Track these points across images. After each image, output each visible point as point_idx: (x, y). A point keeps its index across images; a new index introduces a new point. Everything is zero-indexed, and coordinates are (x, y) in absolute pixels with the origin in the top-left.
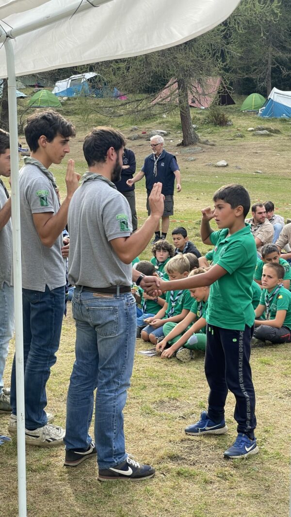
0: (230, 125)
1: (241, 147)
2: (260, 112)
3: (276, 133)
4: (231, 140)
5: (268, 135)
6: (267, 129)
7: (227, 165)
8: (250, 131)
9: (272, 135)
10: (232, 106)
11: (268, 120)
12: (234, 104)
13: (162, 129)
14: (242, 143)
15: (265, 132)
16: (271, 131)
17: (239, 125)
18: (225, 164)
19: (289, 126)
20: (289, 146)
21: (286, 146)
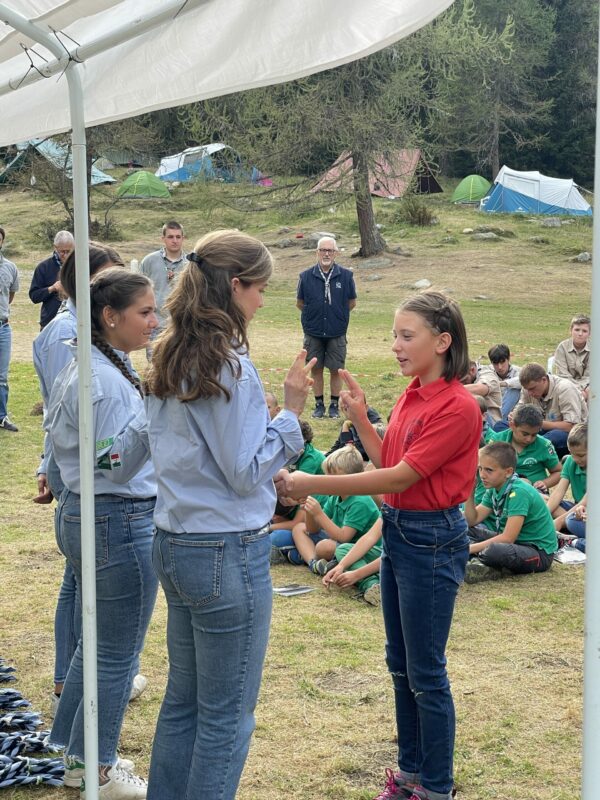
0: (435, 225)
1: (453, 259)
2: (481, 204)
3: (508, 237)
4: (437, 247)
5: (496, 240)
6: (493, 230)
7: (431, 286)
8: (467, 233)
9: (501, 240)
10: (437, 195)
11: (494, 217)
12: (441, 191)
13: (326, 231)
14: (454, 253)
15: (490, 235)
16: (499, 233)
17: (449, 223)
18: (428, 285)
19: (529, 226)
20: (529, 257)
21: (524, 256)
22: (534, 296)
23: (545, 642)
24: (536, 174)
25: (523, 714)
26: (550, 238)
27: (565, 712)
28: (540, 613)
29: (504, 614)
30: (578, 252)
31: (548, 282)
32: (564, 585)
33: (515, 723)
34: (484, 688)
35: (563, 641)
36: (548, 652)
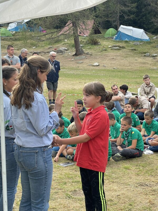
0: (100, 45)
1: (105, 56)
2: (114, 38)
3: (123, 48)
4: (100, 52)
5: (119, 49)
6: (118, 46)
7: (99, 65)
8: (110, 47)
9: (121, 49)
10: (100, 35)
11: (119, 42)
12: (101, 33)
13: (65, 47)
14: (106, 54)
15: (117, 48)
16: (120, 47)
17: (104, 44)
18: (98, 64)
19: (129, 45)
20: (130, 55)
21: (128, 55)
22: (132, 68)
23: (141, 179)
24: (131, 28)
25: (135, 201)
26: (137, 48)
27: (148, 200)
28: (139, 170)
29: (128, 171)
30: (146, 53)
31: (136, 63)
32: (146, 161)
33: (133, 204)
34: (123, 194)
35: (146, 178)
36: (142, 182)
